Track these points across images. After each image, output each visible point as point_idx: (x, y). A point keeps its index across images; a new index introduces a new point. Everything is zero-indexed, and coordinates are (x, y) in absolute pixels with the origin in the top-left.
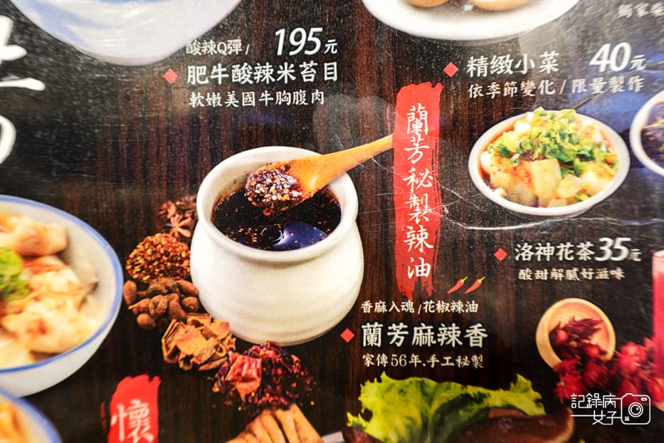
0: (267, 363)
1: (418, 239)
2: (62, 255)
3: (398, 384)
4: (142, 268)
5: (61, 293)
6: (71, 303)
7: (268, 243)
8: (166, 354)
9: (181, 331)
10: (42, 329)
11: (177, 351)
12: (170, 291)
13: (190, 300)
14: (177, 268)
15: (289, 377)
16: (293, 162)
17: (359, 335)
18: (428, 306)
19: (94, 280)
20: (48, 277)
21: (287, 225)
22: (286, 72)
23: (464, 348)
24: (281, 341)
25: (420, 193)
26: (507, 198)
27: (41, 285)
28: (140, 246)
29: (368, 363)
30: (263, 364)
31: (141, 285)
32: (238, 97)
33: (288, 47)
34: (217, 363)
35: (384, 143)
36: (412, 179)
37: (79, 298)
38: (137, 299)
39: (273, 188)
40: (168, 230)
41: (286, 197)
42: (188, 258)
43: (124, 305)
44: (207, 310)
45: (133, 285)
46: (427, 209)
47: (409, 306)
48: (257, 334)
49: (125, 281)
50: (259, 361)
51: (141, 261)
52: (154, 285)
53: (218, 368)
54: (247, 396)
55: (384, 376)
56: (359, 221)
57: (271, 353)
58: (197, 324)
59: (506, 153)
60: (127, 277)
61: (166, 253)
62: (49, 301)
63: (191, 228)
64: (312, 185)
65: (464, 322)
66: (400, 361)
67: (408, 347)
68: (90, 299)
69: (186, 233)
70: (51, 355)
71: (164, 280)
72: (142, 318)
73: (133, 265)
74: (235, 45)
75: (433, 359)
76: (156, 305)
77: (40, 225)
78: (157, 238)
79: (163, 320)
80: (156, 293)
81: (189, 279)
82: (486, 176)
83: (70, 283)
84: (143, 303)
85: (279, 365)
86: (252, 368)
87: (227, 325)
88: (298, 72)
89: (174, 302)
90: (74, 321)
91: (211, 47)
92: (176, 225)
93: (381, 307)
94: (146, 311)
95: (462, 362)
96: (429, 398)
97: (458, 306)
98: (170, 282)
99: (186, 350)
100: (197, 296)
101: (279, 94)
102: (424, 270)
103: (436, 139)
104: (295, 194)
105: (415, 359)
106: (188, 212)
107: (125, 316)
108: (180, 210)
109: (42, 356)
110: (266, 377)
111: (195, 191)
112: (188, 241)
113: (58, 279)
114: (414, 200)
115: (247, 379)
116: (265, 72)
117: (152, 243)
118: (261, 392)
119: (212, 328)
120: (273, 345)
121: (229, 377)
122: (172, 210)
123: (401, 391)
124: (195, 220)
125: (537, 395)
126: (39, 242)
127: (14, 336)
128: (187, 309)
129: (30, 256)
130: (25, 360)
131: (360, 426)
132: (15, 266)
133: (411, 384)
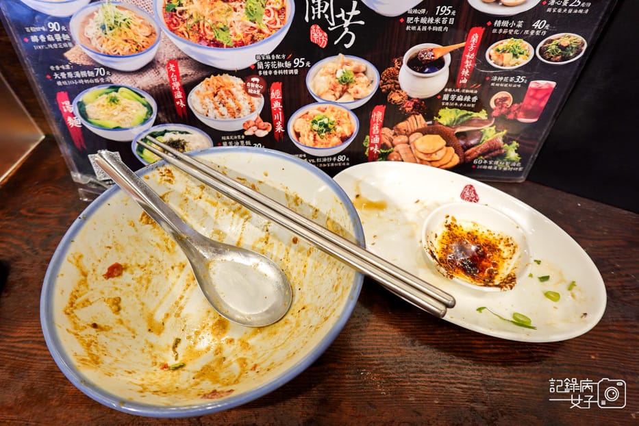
0: (415, 103)
1: (465, 72)
2: (364, 73)
3: (450, 110)
4: (385, 77)
5: (363, 83)
6: (365, 85)
7: (422, 71)
8: (388, 100)
9: (394, 94)
10: (357, 93)
11: (391, 99)
12: (392, 83)
13: (397, 86)
14: (395, 77)
15: (420, 107)
16: (434, 48)
17: (442, 97)
18: (463, 91)
19: (372, 79)
20: (361, 79)
21: (428, 67)
22: (437, 20)
23: (471, 102)
25: (469, 60)
26: (495, 63)
27: (358, 80)
28: (385, 70)
29: (443, 104)
31: (384, 81)
32: (421, 28)
33: (440, 12)
34: (402, 103)
35: (463, 44)
36: (468, 56)
38: (383, 85)
39: (426, 56)
40: (394, 66)
41: (430, 59)
42: (398, 74)
43: (379, 87)
44: (401, 89)
45: (382, 81)
46: (470, 65)
47: (458, 90)
48: (414, 96)
50: (413, 102)
51: (385, 75)
52: (388, 81)
54: (408, 111)
55: (447, 108)
56: (450, 67)
57: (417, 101)
58: (398, 92)
59: (498, 50)
60: (381, 79)
61: (393, 73)
62: (360, 85)
63: (400, 66)
64: (438, 56)
65: (472, 95)
66: (452, 104)
67: (455, 101)
68: (370, 85)
70: (359, 99)
72: (383, 90)
73: (383, 76)
74: (423, 11)
75: (461, 105)
76: (387, 87)
77: (360, 64)
78: (391, 68)
79: (389, 91)
80: (388, 83)
81: (398, 80)
82: (490, 57)
83: (366, 80)
84: (384, 86)
85: (418, 104)
86: (411, 104)
87: (406, 93)
88: (441, 20)
89: (393, 86)
90: (365, 90)
91: (416, 11)
92: (397, 65)
93: (450, 90)
94: (385, 88)
95: (469, 105)
96: (457, 114)
97: (472, 91)
98: (392, 81)
99: (394, 99)
100: (399, 85)
101: (434, 27)
102: (465, 81)
104: (433, 58)
105: (456, 104)
106: (401, 62)
107: (379, 89)
108: (398, 61)
109: (356, 99)
110: (414, 107)
111: (403, 55)
112: (399, 70)
114: (467, 62)
115: (409, 107)
116: (431, 20)
117: (389, 70)
118: (412, 111)
119: (402, 93)
120: (418, 99)
121: (404, 106)
122: (396, 61)
123: (451, 112)
124: (402, 64)
125: (486, 114)
126: (359, 68)
127: (350, 94)
128: (396, 89)
129: (356, 73)
130: (352, 100)
131: (437, 120)
132: (352, 76)
133: (454, 110)
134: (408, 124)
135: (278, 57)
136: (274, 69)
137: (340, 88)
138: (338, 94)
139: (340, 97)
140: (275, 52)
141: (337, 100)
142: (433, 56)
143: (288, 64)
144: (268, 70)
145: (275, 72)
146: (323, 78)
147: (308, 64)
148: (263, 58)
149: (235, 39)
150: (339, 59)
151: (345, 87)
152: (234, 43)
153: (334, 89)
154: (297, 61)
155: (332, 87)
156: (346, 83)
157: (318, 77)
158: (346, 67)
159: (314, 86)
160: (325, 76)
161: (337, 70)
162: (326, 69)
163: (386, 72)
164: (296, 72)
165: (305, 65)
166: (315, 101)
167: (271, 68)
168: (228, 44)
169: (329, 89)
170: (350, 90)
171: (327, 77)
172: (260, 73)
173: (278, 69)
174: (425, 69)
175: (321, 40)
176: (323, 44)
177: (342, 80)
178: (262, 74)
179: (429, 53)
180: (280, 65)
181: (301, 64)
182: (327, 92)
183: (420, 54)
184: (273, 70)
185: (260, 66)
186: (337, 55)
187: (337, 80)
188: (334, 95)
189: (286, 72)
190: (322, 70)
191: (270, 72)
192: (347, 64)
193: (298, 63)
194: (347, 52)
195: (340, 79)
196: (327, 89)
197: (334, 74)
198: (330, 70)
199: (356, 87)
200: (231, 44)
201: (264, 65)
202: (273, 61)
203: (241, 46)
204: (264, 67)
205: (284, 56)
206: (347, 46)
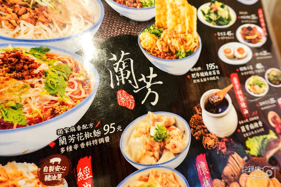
0: (226, 142)
1: (244, 105)
2: (175, 125)
3: (252, 139)
4: (193, 124)
5: (177, 135)
6: (180, 137)
7: (217, 112)
8: (204, 146)
9: (206, 139)
10: (175, 147)
11: (207, 145)
12: (201, 129)
13: (206, 130)
14: (201, 123)
15: (231, 145)
16: (217, 92)
17: (241, 130)
18: (250, 120)
19: (184, 130)
20: (174, 131)
21: (220, 107)
22: (210, 73)
24: (227, 135)
25: (240, 95)
26: (255, 93)
27: (172, 134)
28: (191, 119)
29: (245, 136)
30: (226, 143)
31: (194, 129)
32: (203, 80)
33: (209, 68)
34: (216, 146)
35: (231, 86)
36: (238, 93)
37: (182, 136)
38: (194, 133)
39: (215, 99)
40: (196, 113)
41: (218, 101)
42: (202, 119)
43: (192, 135)
44: (210, 132)
45: (192, 129)
46: (243, 98)
47: (247, 121)
48: (222, 135)
49: (190, 129)
50: (224, 142)
51: (193, 123)
52: (197, 128)
53: (217, 147)
54: (225, 153)
55: (249, 138)
56: (233, 103)
57: (226, 140)
58: (209, 136)
59: (251, 85)
60: (191, 128)
61: (198, 119)
62: (175, 138)
64: (222, 97)
65: (257, 121)
66: (250, 134)
68: (184, 135)
69: (200, 113)
70: (179, 154)
71: (199, 126)
72: (197, 138)
73: (191, 124)
74: (199, 68)
75: (256, 132)
76: (199, 133)
77: (169, 118)
78: (195, 116)
79: (201, 136)
80: (198, 130)
81: (204, 125)
82: (249, 90)
83: (178, 132)
84: (196, 134)
85: (229, 142)
86: (223, 145)
87: (215, 135)
88: (212, 73)
89: (202, 132)
90: (182, 142)
91: (195, 69)
92: (198, 112)
93: (242, 122)
94: (197, 135)
95: (261, 131)
96: (258, 141)
97: (255, 118)
98: (200, 126)
99: (209, 144)
100: (207, 129)
101: (210, 78)
102: (247, 111)
103: (239, 84)
104: (219, 99)
105: (253, 133)
107: (193, 138)
108: (198, 108)
109: (177, 155)
110: (227, 146)
111: (199, 102)
112: (201, 115)
113: (175, 132)
114: (240, 97)
115: (223, 148)
116: (206, 74)
117: (194, 117)
118: (227, 151)
119: (212, 136)
120: (226, 137)
121: (220, 149)
122: (196, 108)
123: (253, 141)
124: (201, 109)
125: (274, 134)
126: (169, 122)
127: (169, 150)
128: (206, 133)
129: (168, 127)
130: (173, 157)
131: (249, 153)
132: (165, 130)
133: (254, 139)
134: (231, 167)
135: (84, 127)
136: (81, 142)
137: (157, 146)
138: (157, 154)
139: (160, 156)
140: (80, 123)
141: (157, 161)
142: (219, 98)
143: (97, 133)
144: (73, 145)
145: (82, 145)
146: (138, 140)
147: (119, 128)
148: (67, 132)
149: (30, 116)
150: (149, 117)
151: (162, 144)
152: (28, 121)
153: (151, 149)
154: (106, 128)
155: (149, 147)
156: (161, 139)
157: (132, 140)
158: (157, 123)
159: (130, 152)
160: (139, 136)
161: (149, 129)
162: (139, 129)
163: (192, 120)
164: (107, 139)
165: (116, 130)
166: (134, 170)
167: (76, 142)
168: (20, 124)
169: (147, 150)
170: (168, 146)
171: (141, 138)
172: (63, 150)
173: (85, 141)
174: (218, 110)
175: (129, 102)
176: (131, 106)
177: (157, 137)
178: (66, 151)
179: (216, 97)
180: (87, 135)
181: (111, 130)
182: (145, 154)
183: (210, 98)
184: (79, 143)
185: (62, 142)
186: (147, 113)
187: (152, 139)
188: (153, 156)
189: (95, 142)
190: (134, 131)
191: (76, 147)
192: (158, 120)
193: (108, 129)
194: (155, 109)
195: (155, 137)
196: (144, 151)
197: (148, 133)
198: (144, 130)
199: (173, 141)
200: (24, 123)
201: (67, 139)
202: (79, 132)
203: (37, 123)
204: (68, 141)
205: (91, 125)
206: (154, 104)
